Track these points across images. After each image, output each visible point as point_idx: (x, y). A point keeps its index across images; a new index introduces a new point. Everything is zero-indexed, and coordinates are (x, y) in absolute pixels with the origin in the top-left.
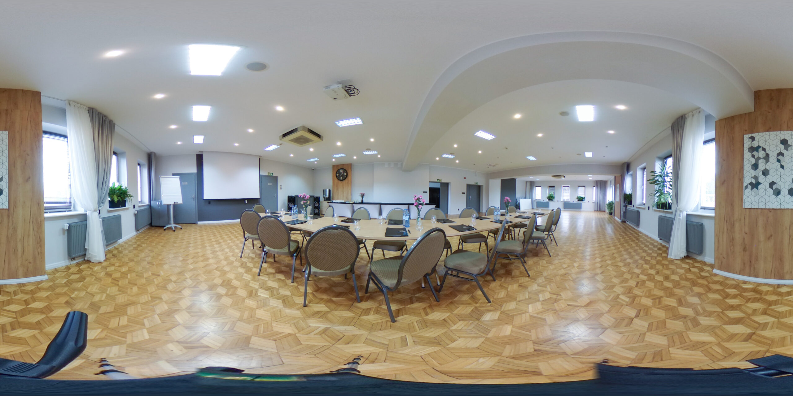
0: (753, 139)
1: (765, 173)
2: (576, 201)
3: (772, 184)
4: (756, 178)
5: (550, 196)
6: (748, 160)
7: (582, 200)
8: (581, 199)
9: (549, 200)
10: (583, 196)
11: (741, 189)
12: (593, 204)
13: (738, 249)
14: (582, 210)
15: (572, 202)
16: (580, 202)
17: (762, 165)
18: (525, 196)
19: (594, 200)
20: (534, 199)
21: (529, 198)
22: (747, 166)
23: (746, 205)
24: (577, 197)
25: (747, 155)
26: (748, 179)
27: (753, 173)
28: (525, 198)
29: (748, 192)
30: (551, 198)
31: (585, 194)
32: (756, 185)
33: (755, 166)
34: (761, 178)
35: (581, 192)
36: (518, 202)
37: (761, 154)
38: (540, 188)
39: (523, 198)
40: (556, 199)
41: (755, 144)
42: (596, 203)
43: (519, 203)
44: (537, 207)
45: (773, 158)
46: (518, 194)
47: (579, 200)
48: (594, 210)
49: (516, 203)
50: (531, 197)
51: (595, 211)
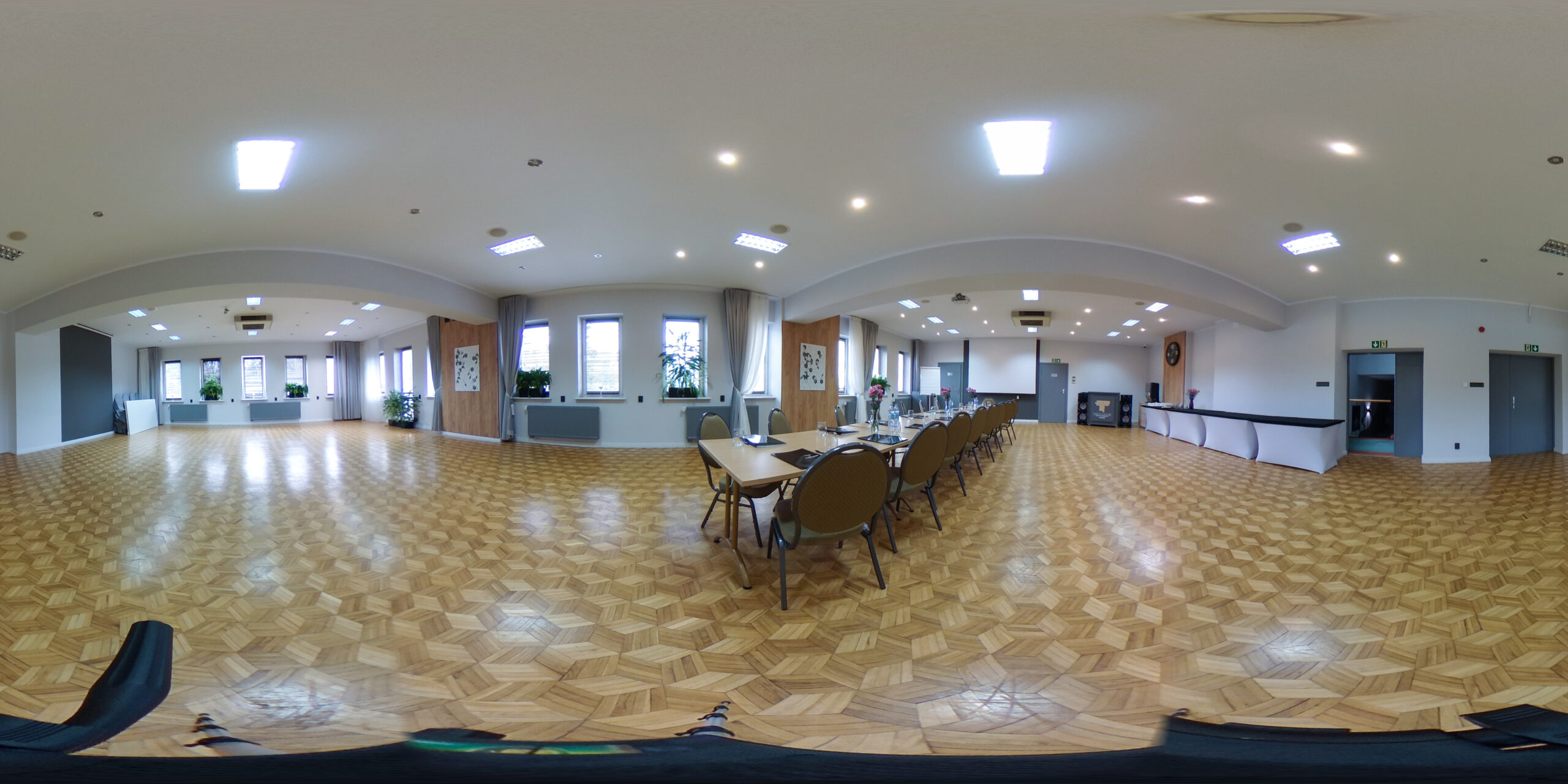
0: (805, 347)
1: (811, 370)
2: (283, 397)
3: (814, 377)
4: (806, 372)
5: (210, 388)
6: (803, 362)
7: (300, 395)
8: (298, 392)
9: (208, 398)
10: (300, 383)
11: (799, 378)
12: (329, 403)
13: (796, 417)
14: (301, 420)
15: (273, 401)
16: (296, 400)
17: (809, 366)
18: (136, 391)
19: (331, 390)
20: (162, 399)
21: (149, 396)
22: (802, 366)
23: (801, 389)
24: (285, 387)
25: (802, 357)
26: (802, 373)
27: (805, 370)
28: (138, 396)
29: (802, 381)
30: (212, 393)
31: (305, 378)
32: (806, 377)
33: (806, 366)
34: (809, 373)
35: (294, 373)
36: (121, 408)
37: (809, 358)
38: (178, 365)
39: (132, 396)
40: (226, 396)
41: (807, 351)
42: (338, 398)
43: (124, 413)
44: (172, 421)
45: (814, 362)
46: (118, 388)
47: (292, 395)
48: (331, 419)
49: (115, 413)
50: (154, 393)
51: (335, 421)
